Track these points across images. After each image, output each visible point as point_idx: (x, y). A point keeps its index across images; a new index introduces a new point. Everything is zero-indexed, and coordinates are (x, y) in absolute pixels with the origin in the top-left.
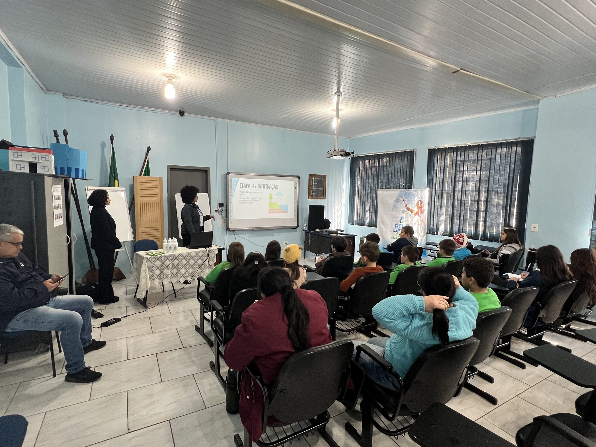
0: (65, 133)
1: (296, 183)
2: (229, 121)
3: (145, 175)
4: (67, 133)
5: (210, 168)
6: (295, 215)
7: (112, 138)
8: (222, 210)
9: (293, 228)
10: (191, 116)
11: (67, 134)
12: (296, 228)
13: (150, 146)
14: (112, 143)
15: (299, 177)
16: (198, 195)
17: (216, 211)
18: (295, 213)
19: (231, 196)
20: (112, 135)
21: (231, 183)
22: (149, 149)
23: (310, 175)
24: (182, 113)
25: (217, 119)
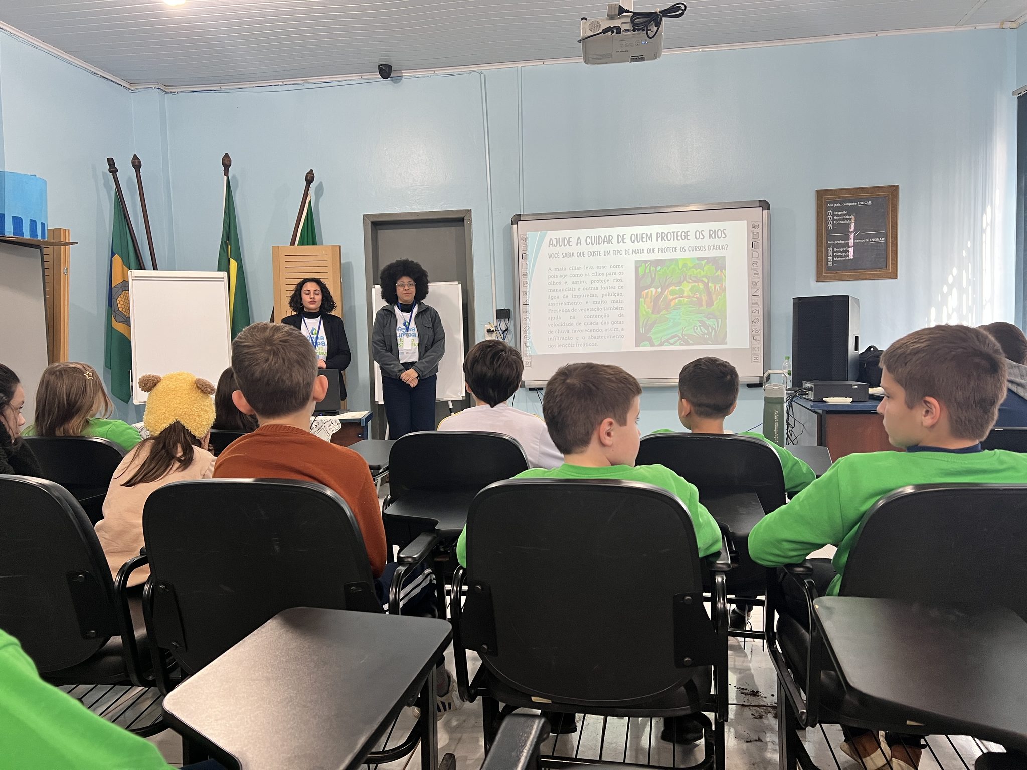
0: (137, 164)
1: (755, 227)
2: (519, 65)
3: (302, 243)
4: (140, 162)
5: (469, 211)
6: (753, 338)
7: (226, 163)
8: (507, 330)
9: (749, 386)
10: (415, 77)
11: (140, 166)
12: (760, 385)
13: (312, 171)
14: (226, 174)
15: (764, 205)
16: (432, 286)
17: (489, 331)
18: (751, 331)
19: (526, 284)
20: (227, 156)
21: (525, 248)
22: (310, 179)
23: (820, 194)
24: (385, 71)
25: (486, 69)
